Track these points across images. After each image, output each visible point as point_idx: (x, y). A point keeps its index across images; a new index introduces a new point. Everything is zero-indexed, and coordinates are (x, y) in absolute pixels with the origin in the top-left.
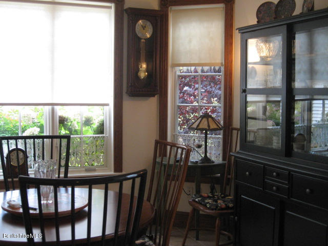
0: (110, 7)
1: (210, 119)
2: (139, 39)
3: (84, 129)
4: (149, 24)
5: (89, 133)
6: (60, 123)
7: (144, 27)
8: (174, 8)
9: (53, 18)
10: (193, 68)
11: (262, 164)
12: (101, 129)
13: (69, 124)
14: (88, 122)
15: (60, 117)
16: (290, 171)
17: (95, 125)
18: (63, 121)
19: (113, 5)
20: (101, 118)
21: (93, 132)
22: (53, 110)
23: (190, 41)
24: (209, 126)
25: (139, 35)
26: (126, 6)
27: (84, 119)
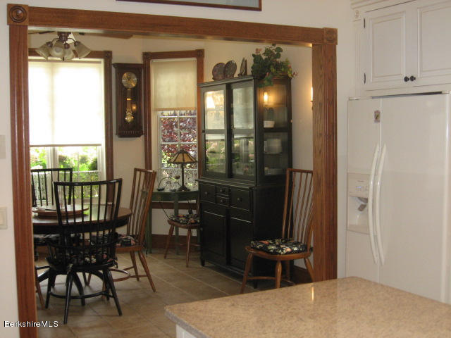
0: (100, 62)
1: (185, 155)
2: (126, 89)
3: (81, 166)
4: (133, 75)
5: (84, 169)
6: (60, 161)
7: (129, 79)
8: (155, 61)
9: (53, 73)
10: (172, 112)
11: (213, 184)
12: (94, 166)
13: (67, 162)
14: (83, 160)
15: (60, 156)
16: (229, 187)
17: (90, 162)
18: (62, 159)
19: (102, 60)
20: (95, 156)
21: (88, 169)
22: (54, 150)
23: (169, 90)
24: (184, 160)
25: (125, 85)
26: (113, 62)
27: (80, 158)
